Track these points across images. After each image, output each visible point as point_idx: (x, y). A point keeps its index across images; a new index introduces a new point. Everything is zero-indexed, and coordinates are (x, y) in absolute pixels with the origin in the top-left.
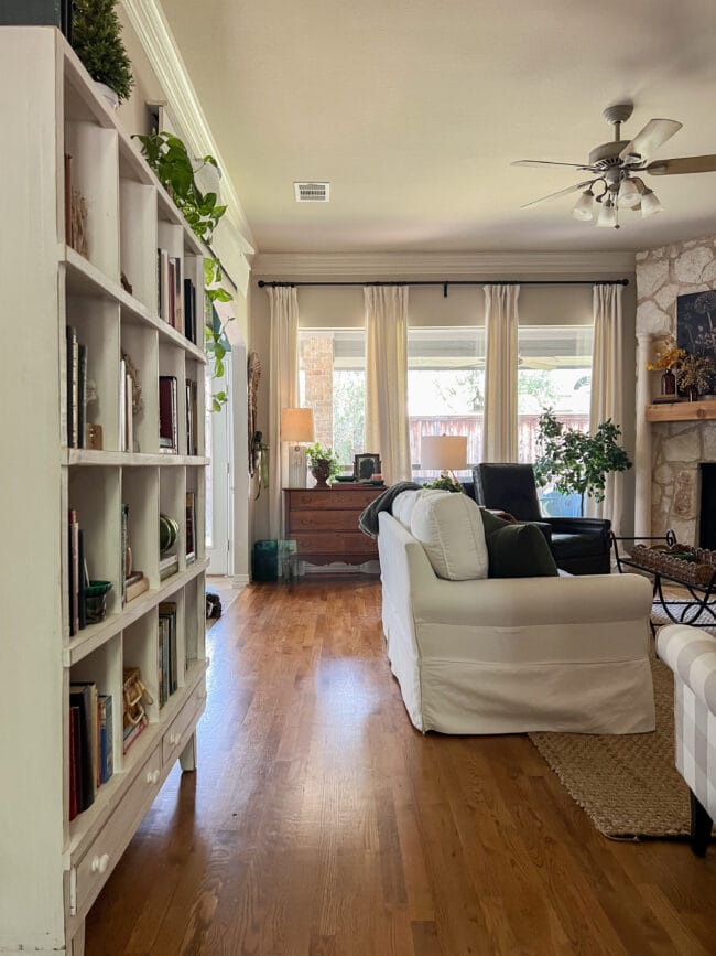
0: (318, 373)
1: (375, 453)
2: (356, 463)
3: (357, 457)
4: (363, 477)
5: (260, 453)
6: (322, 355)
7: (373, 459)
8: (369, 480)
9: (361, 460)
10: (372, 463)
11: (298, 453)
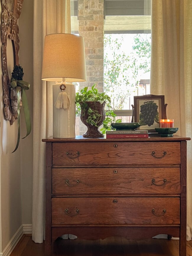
0: (91, 29)
1: (160, 94)
2: (135, 107)
3: (136, 99)
4: (144, 123)
5: (19, 95)
6: (95, 12)
7: (157, 102)
8: (152, 127)
9: (141, 103)
10: (155, 107)
11: (64, 93)
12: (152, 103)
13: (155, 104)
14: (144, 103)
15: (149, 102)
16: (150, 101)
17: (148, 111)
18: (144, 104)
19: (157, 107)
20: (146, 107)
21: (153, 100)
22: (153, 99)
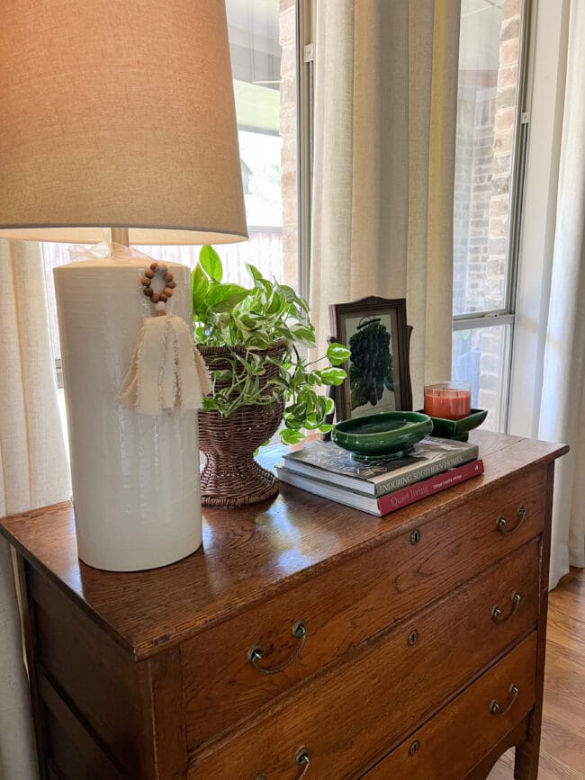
12: (377, 326)
13: (384, 328)
14: (358, 328)
15: (369, 323)
16: (372, 318)
17: (368, 356)
18: (358, 332)
19: (388, 336)
20: (361, 340)
21: (377, 317)
22: (377, 312)
